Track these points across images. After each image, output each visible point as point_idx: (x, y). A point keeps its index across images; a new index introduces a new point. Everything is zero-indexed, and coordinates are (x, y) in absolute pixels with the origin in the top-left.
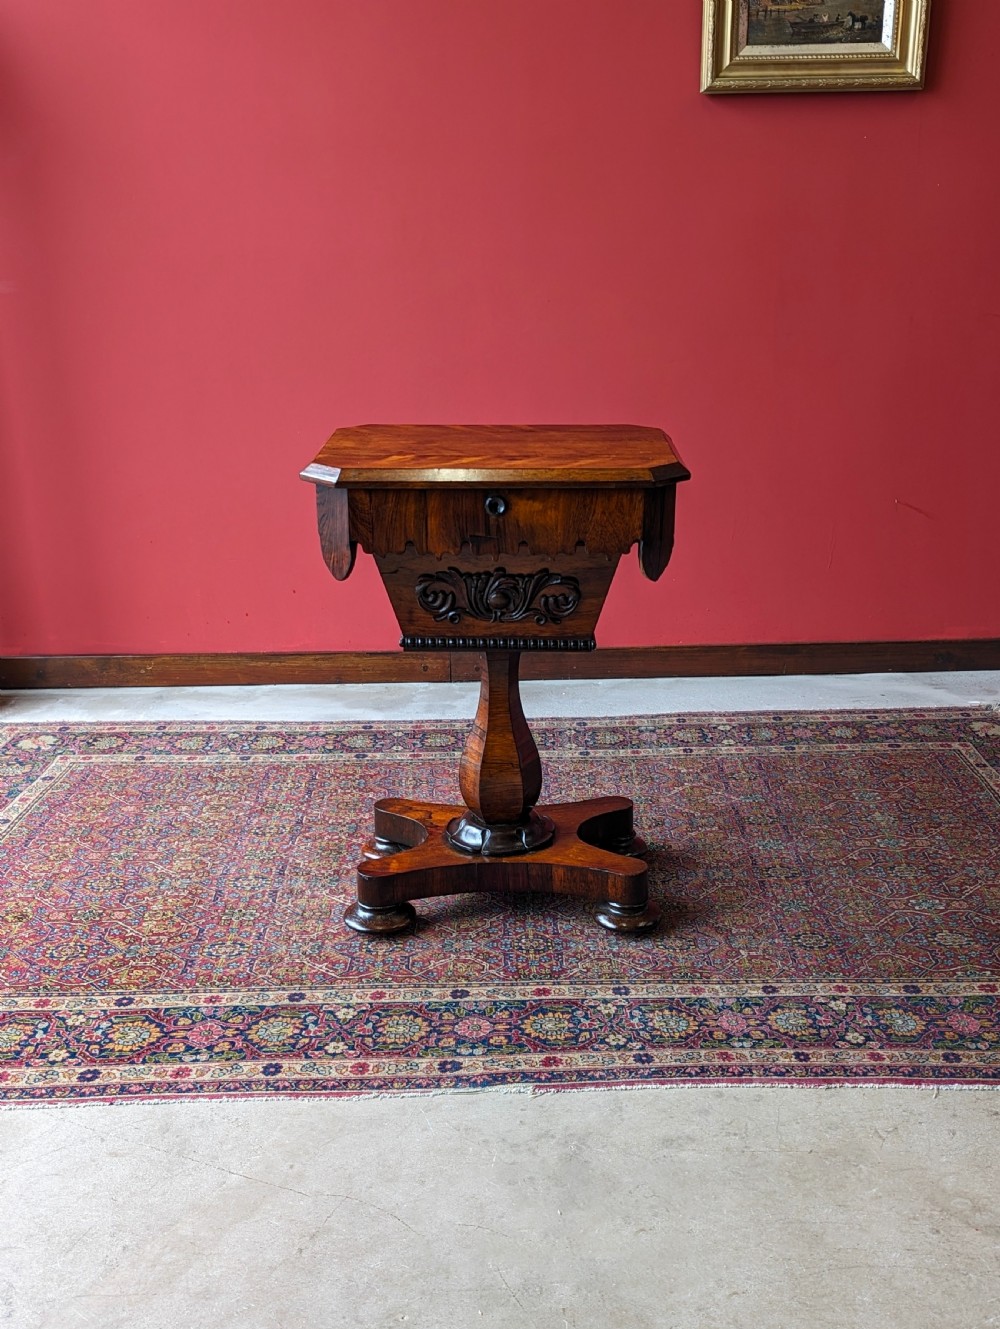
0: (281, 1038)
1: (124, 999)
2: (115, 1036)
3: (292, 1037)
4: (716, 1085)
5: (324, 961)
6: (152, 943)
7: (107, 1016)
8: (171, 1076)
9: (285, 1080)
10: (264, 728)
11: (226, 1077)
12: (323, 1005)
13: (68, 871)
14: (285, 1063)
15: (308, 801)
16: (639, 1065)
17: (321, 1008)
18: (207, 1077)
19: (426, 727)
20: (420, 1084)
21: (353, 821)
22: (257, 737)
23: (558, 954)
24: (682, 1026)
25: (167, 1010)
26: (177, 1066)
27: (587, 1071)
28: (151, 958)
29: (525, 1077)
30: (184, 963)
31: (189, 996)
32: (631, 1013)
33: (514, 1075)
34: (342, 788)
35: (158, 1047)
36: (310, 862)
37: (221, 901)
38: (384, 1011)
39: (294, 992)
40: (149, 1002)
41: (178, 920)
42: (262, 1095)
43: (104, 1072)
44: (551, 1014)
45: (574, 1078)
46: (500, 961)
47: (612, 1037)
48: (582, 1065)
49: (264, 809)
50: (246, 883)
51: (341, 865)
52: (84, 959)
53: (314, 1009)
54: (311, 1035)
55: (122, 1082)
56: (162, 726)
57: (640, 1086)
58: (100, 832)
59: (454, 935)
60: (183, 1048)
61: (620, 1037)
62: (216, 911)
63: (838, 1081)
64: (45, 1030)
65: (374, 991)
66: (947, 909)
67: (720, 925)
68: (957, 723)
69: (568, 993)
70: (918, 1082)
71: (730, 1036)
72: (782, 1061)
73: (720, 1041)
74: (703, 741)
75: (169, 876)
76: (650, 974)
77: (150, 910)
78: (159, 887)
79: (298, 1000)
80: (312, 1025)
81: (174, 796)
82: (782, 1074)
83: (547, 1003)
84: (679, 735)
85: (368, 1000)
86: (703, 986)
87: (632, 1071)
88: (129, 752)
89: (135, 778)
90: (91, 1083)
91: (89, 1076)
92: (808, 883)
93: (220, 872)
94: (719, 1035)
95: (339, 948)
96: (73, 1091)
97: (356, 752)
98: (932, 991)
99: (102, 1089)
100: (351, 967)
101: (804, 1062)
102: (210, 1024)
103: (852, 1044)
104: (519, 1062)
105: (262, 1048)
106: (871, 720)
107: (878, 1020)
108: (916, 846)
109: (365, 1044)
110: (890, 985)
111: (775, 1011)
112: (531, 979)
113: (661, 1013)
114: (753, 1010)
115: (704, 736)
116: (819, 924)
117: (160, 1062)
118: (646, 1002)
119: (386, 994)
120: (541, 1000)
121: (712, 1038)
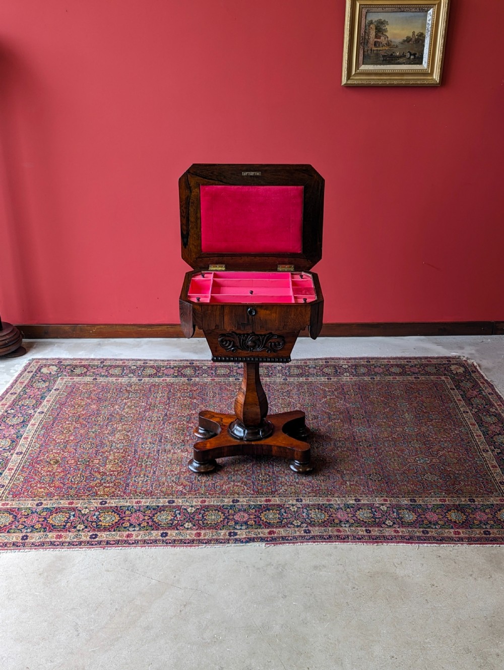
0: (167, 521)
1: (103, 501)
2: (102, 519)
3: (171, 520)
4: (335, 543)
5: (181, 485)
6: (111, 475)
7: (97, 509)
8: (126, 537)
9: (170, 539)
10: (147, 363)
11: (147, 538)
12: (182, 505)
13: (72, 439)
14: (169, 532)
15: (169, 404)
16: (306, 534)
17: (181, 507)
18: (139, 538)
20: (222, 542)
21: (188, 415)
22: (144, 368)
23: (274, 483)
24: (324, 517)
25: (121, 507)
26: (127, 533)
27: (286, 537)
28: (112, 482)
29: (262, 540)
30: (125, 485)
31: (129, 500)
32: (303, 510)
33: (257, 538)
34: (182, 397)
35: (119, 524)
36: (172, 436)
37: (137, 455)
38: (206, 508)
39: (170, 499)
40: (113, 503)
41: (121, 464)
42: (160, 546)
43: (99, 535)
44: (271, 511)
45: (281, 540)
46: (251, 486)
47: (295, 521)
48: (284, 534)
49: (150, 408)
50: (146, 446)
51: (185, 437)
52: (85, 483)
53: (179, 508)
54: (178, 519)
55: (107, 539)
56: (103, 361)
57: (306, 544)
58: (83, 419)
59: (233, 473)
60: (128, 525)
61: (298, 521)
62: (135, 460)
63: (381, 542)
64: (74, 515)
65: (201, 499)
66: (430, 463)
67: (339, 469)
68: (445, 366)
69: (278, 501)
70: (412, 543)
71: (341, 522)
72: (361, 533)
73: (337, 524)
74: (336, 374)
75: (114, 442)
76: (310, 493)
77: (108, 459)
78: (111, 448)
79: (172, 503)
80: (178, 515)
81: (112, 400)
82: (360, 539)
83: (270, 506)
84: (326, 370)
85: (199, 503)
86: (331, 498)
87: (302, 537)
88: (90, 376)
89: (94, 390)
90: (95, 540)
91: (94, 536)
92: (375, 449)
93: (135, 440)
94: (337, 521)
95: (186, 478)
96: (88, 543)
97: (187, 377)
98: (421, 501)
99: (100, 543)
100: (192, 488)
101: (369, 534)
102: (138, 514)
103: (388, 526)
104: (259, 533)
105: (160, 525)
106: (408, 363)
107: (399, 515)
108: (422, 431)
109: (199, 524)
110: (404, 499)
111: (359, 510)
112: (264, 495)
113: (314, 511)
114: (351, 510)
115: (337, 371)
116: (379, 470)
117: (120, 531)
118: (309, 505)
119: (206, 501)
120: (268, 504)
121: (334, 522)
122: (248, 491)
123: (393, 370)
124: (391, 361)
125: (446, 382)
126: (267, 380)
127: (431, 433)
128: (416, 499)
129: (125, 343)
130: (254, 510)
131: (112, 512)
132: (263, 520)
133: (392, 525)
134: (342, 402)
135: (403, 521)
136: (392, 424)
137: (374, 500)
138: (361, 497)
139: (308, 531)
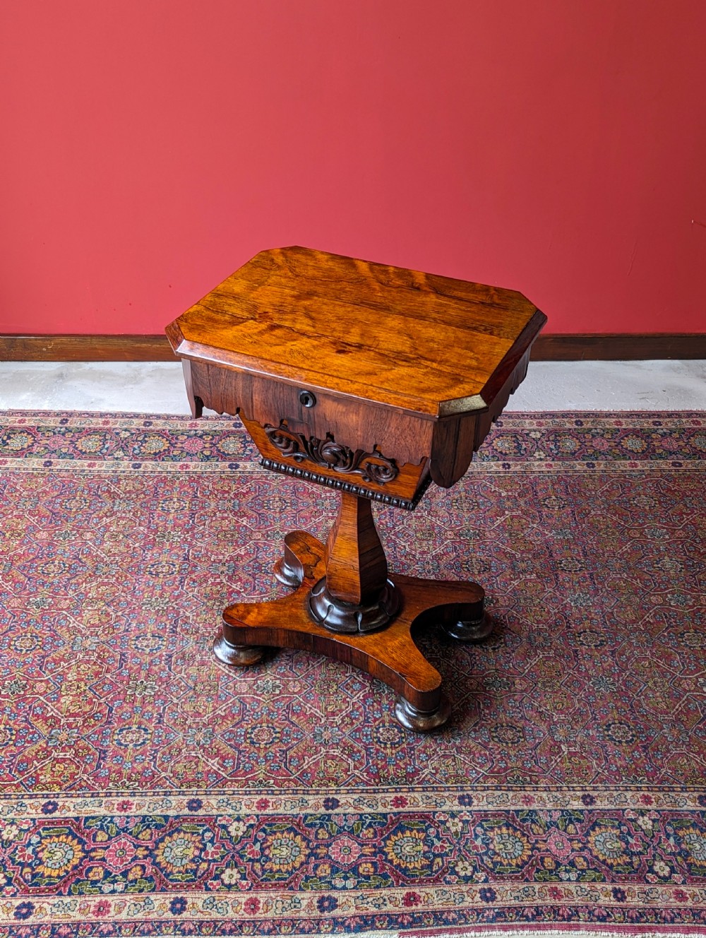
0: (184, 862)
1: (49, 803)
2: (44, 856)
3: (192, 861)
4: (550, 932)
5: (217, 755)
6: (70, 726)
7: (35, 826)
8: (94, 913)
9: (189, 921)
11: (140, 916)
12: (217, 816)
14: (190, 897)
15: (192, 529)
16: (484, 903)
17: (216, 820)
18: (123, 916)
20: (304, 928)
21: (232, 558)
22: (145, 437)
23: (411, 749)
24: (518, 849)
25: (86, 820)
26: (98, 900)
27: (442, 913)
28: (70, 747)
29: (391, 922)
30: (98, 754)
31: (104, 800)
32: (474, 830)
33: (381, 917)
34: (220, 511)
35: (81, 873)
36: (197, 615)
37: (125, 668)
38: (268, 826)
39: (193, 797)
40: (70, 807)
41: (90, 695)
43: (37, 906)
44: (408, 834)
45: (431, 921)
46: (362, 758)
47: (460, 863)
48: (437, 904)
49: (155, 538)
50: (145, 643)
53: (210, 821)
54: (210, 858)
55: (53, 920)
56: (64, 419)
57: (486, 933)
59: (323, 721)
60: (102, 874)
61: (466, 864)
62: (121, 682)
63: (650, 929)
65: (259, 798)
67: (543, 709)
69: (421, 803)
71: (558, 864)
72: (603, 900)
73: (551, 871)
74: (519, 453)
75: (79, 631)
76: (486, 777)
77: (66, 680)
78: (72, 648)
79: (196, 809)
80: (209, 845)
81: (80, 517)
82: (603, 919)
83: (404, 817)
84: (498, 444)
85: (254, 810)
86: (532, 794)
87: (479, 912)
90: (26, 922)
91: (24, 911)
92: (612, 653)
93: (122, 627)
94: (549, 862)
95: (227, 736)
96: (11, 932)
97: (230, 460)
99: (36, 931)
100: (239, 764)
101: (621, 903)
102: (123, 840)
103: (660, 877)
104: (385, 900)
105: (169, 875)
106: (656, 427)
107: (679, 844)
108: (701, 605)
109: (254, 871)
110: (686, 795)
111: (594, 830)
112: (389, 784)
113: (499, 832)
114: (575, 828)
115: (519, 447)
116: (625, 711)
117: (83, 893)
118: (486, 815)
119: (269, 802)
120: (399, 813)
121: (544, 866)
124: (623, 421)
129: (110, 373)
130: (372, 830)
131: (67, 835)
132: (391, 862)
133: (667, 875)
134: (535, 526)
135: (691, 864)
136: (640, 585)
137: (623, 799)
138: (595, 789)
139: (488, 895)
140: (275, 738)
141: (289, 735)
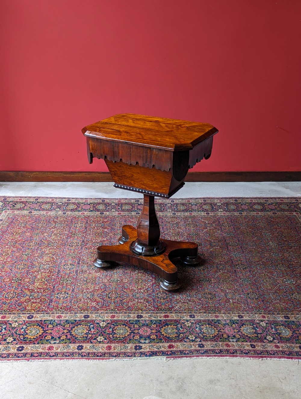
0: (82, 334)
1: (30, 316)
2: (28, 332)
3: (86, 334)
4: (226, 357)
5: (95, 301)
6: (38, 292)
7: (25, 323)
8: (47, 349)
9: (84, 352)
10: (70, 200)
11: (65, 351)
12: (95, 320)
13: (9, 261)
14: (84, 345)
15: (86, 232)
16: (200, 348)
17: (95, 322)
18: (59, 351)
19: (123, 201)
20: (129, 355)
21: (101, 241)
22: (68, 204)
23: (171, 300)
24: (213, 332)
25: (45, 321)
26: (49, 345)
27: (183, 351)
28: (38, 299)
29: (163, 353)
30: (49, 301)
31: (52, 315)
32: (196, 326)
33: (159, 352)
34: (96, 227)
35: (42, 337)
36: (88, 258)
37: (60, 275)
38: (115, 323)
39: (85, 314)
40: (38, 317)
42: (77, 359)
43: (25, 347)
44: (170, 326)
45: (179, 354)
46: (152, 303)
47: (190, 336)
48: (181, 348)
49: (71, 235)
50: (67, 267)
52: (16, 299)
53: (93, 322)
54: (92, 333)
55: (32, 352)
56: (37, 198)
57: (201, 358)
58: (19, 244)
59: (136, 291)
60: (50, 338)
61: (193, 336)
62: (58, 279)
63: (265, 357)
64: (5, 329)
65: (111, 314)
66: (296, 284)
67: (223, 288)
68: (294, 204)
69: (175, 317)
70: (292, 358)
71: (229, 337)
72: (247, 348)
73: (226, 339)
74: (213, 210)
75: (42, 263)
76: (201, 309)
77: (37, 278)
78: (39, 268)
79: (87, 318)
80: (92, 329)
81: (42, 229)
82: (247, 354)
83: (168, 321)
84: (204, 207)
85: (110, 318)
86: (218, 315)
87: (197, 351)
88: (27, 210)
89: (29, 221)
90: (21, 352)
91: (20, 349)
92: (250, 271)
93: (59, 262)
94: (225, 336)
95: (99, 296)
96: (15, 355)
97: (100, 211)
98: (293, 318)
99: (25, 355)
100: (104, 304)
101: (254, 349)
102: (59, 327)
103: (269, 341)
104: (161, 347)
105: (76, 338)
106: (266, 202)
107: (277, 331)
108: (285, 256)
109: (110, 337)
110: (279, 315)
111: (243, 326)
112: (162, 311)
113: (205, 326)
114: (235, 325)
115: (213, 208)
116: (255, 289)
117: (43, 343)
118: (200, 321)
119: (115, 316)
120: (166, 320)
121: (223, 337)
122: (149, 307)
123: (256, 207)
124: (253, 200)
125: (297, 216)
126: (160, 214)
127: (292, 258)
128: (289, 316)
129: (54, 185)
130: (155, 325)
131: (37, 326)
133: (272, 340)
134: (219, 232)
135: (281, 337)
136: (260, 250)
137: (254, 317)
138: (243, 313)
139: (201, 346)
140: (118, 296)
141: (123, 295)
